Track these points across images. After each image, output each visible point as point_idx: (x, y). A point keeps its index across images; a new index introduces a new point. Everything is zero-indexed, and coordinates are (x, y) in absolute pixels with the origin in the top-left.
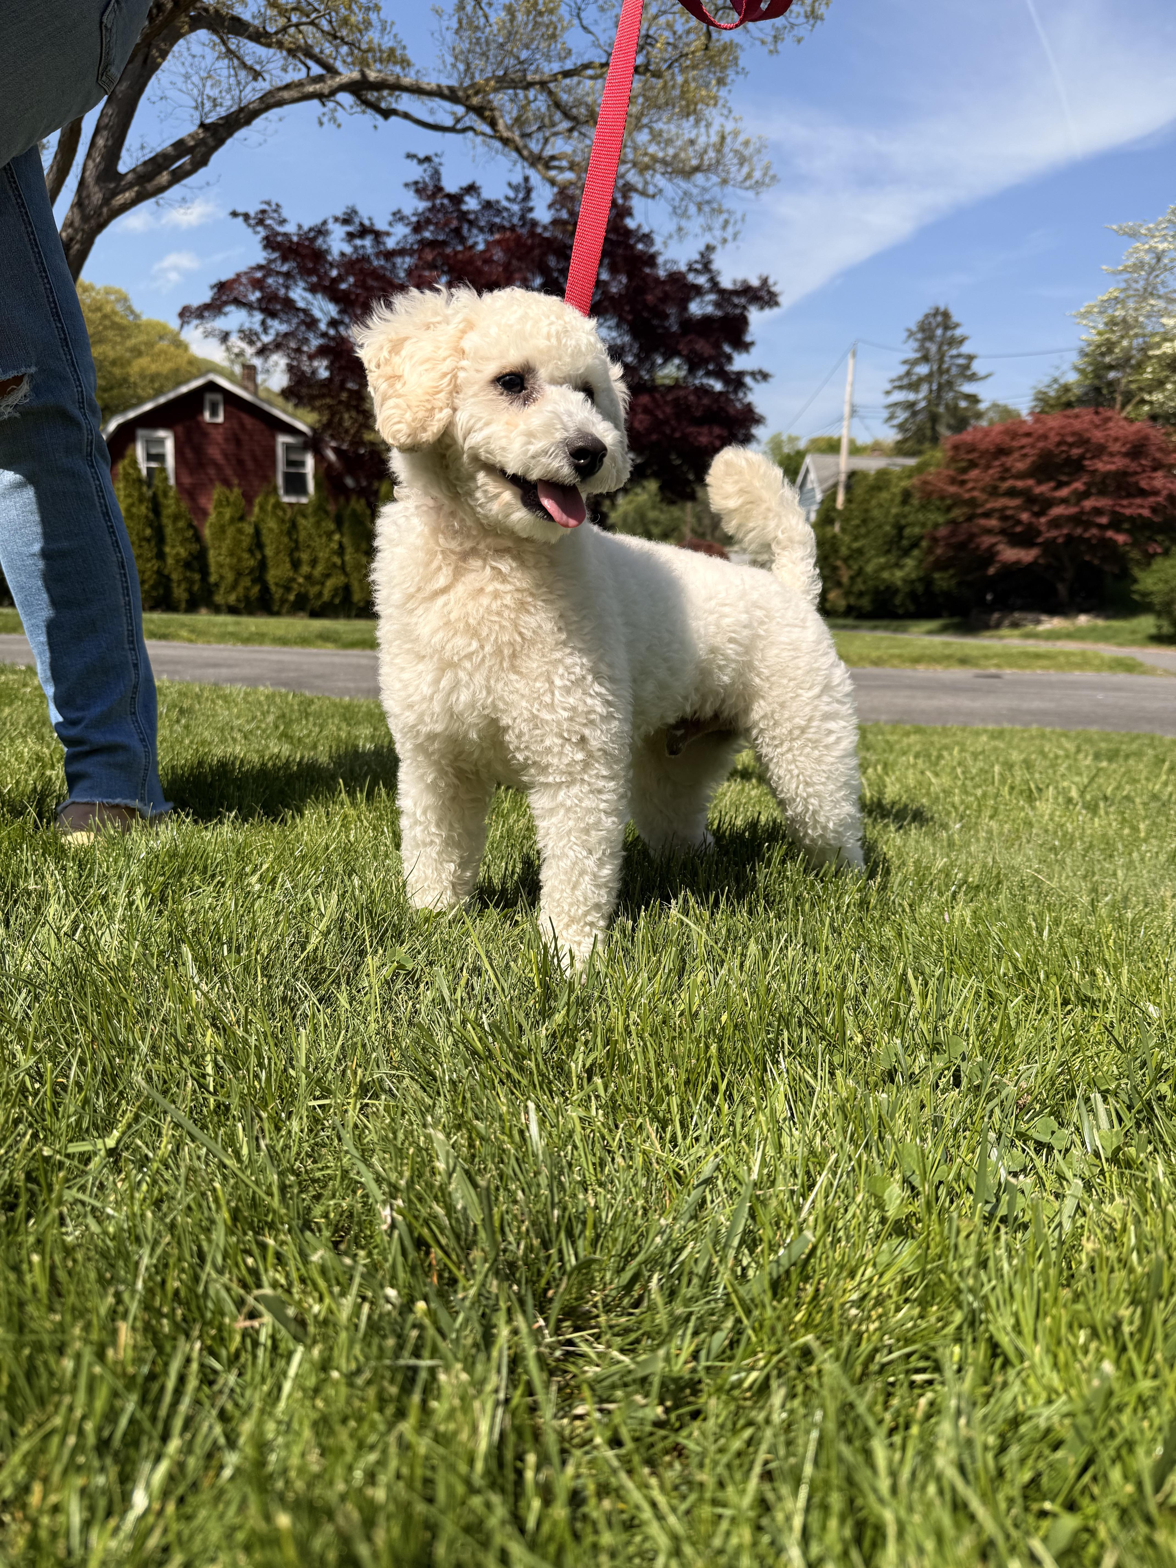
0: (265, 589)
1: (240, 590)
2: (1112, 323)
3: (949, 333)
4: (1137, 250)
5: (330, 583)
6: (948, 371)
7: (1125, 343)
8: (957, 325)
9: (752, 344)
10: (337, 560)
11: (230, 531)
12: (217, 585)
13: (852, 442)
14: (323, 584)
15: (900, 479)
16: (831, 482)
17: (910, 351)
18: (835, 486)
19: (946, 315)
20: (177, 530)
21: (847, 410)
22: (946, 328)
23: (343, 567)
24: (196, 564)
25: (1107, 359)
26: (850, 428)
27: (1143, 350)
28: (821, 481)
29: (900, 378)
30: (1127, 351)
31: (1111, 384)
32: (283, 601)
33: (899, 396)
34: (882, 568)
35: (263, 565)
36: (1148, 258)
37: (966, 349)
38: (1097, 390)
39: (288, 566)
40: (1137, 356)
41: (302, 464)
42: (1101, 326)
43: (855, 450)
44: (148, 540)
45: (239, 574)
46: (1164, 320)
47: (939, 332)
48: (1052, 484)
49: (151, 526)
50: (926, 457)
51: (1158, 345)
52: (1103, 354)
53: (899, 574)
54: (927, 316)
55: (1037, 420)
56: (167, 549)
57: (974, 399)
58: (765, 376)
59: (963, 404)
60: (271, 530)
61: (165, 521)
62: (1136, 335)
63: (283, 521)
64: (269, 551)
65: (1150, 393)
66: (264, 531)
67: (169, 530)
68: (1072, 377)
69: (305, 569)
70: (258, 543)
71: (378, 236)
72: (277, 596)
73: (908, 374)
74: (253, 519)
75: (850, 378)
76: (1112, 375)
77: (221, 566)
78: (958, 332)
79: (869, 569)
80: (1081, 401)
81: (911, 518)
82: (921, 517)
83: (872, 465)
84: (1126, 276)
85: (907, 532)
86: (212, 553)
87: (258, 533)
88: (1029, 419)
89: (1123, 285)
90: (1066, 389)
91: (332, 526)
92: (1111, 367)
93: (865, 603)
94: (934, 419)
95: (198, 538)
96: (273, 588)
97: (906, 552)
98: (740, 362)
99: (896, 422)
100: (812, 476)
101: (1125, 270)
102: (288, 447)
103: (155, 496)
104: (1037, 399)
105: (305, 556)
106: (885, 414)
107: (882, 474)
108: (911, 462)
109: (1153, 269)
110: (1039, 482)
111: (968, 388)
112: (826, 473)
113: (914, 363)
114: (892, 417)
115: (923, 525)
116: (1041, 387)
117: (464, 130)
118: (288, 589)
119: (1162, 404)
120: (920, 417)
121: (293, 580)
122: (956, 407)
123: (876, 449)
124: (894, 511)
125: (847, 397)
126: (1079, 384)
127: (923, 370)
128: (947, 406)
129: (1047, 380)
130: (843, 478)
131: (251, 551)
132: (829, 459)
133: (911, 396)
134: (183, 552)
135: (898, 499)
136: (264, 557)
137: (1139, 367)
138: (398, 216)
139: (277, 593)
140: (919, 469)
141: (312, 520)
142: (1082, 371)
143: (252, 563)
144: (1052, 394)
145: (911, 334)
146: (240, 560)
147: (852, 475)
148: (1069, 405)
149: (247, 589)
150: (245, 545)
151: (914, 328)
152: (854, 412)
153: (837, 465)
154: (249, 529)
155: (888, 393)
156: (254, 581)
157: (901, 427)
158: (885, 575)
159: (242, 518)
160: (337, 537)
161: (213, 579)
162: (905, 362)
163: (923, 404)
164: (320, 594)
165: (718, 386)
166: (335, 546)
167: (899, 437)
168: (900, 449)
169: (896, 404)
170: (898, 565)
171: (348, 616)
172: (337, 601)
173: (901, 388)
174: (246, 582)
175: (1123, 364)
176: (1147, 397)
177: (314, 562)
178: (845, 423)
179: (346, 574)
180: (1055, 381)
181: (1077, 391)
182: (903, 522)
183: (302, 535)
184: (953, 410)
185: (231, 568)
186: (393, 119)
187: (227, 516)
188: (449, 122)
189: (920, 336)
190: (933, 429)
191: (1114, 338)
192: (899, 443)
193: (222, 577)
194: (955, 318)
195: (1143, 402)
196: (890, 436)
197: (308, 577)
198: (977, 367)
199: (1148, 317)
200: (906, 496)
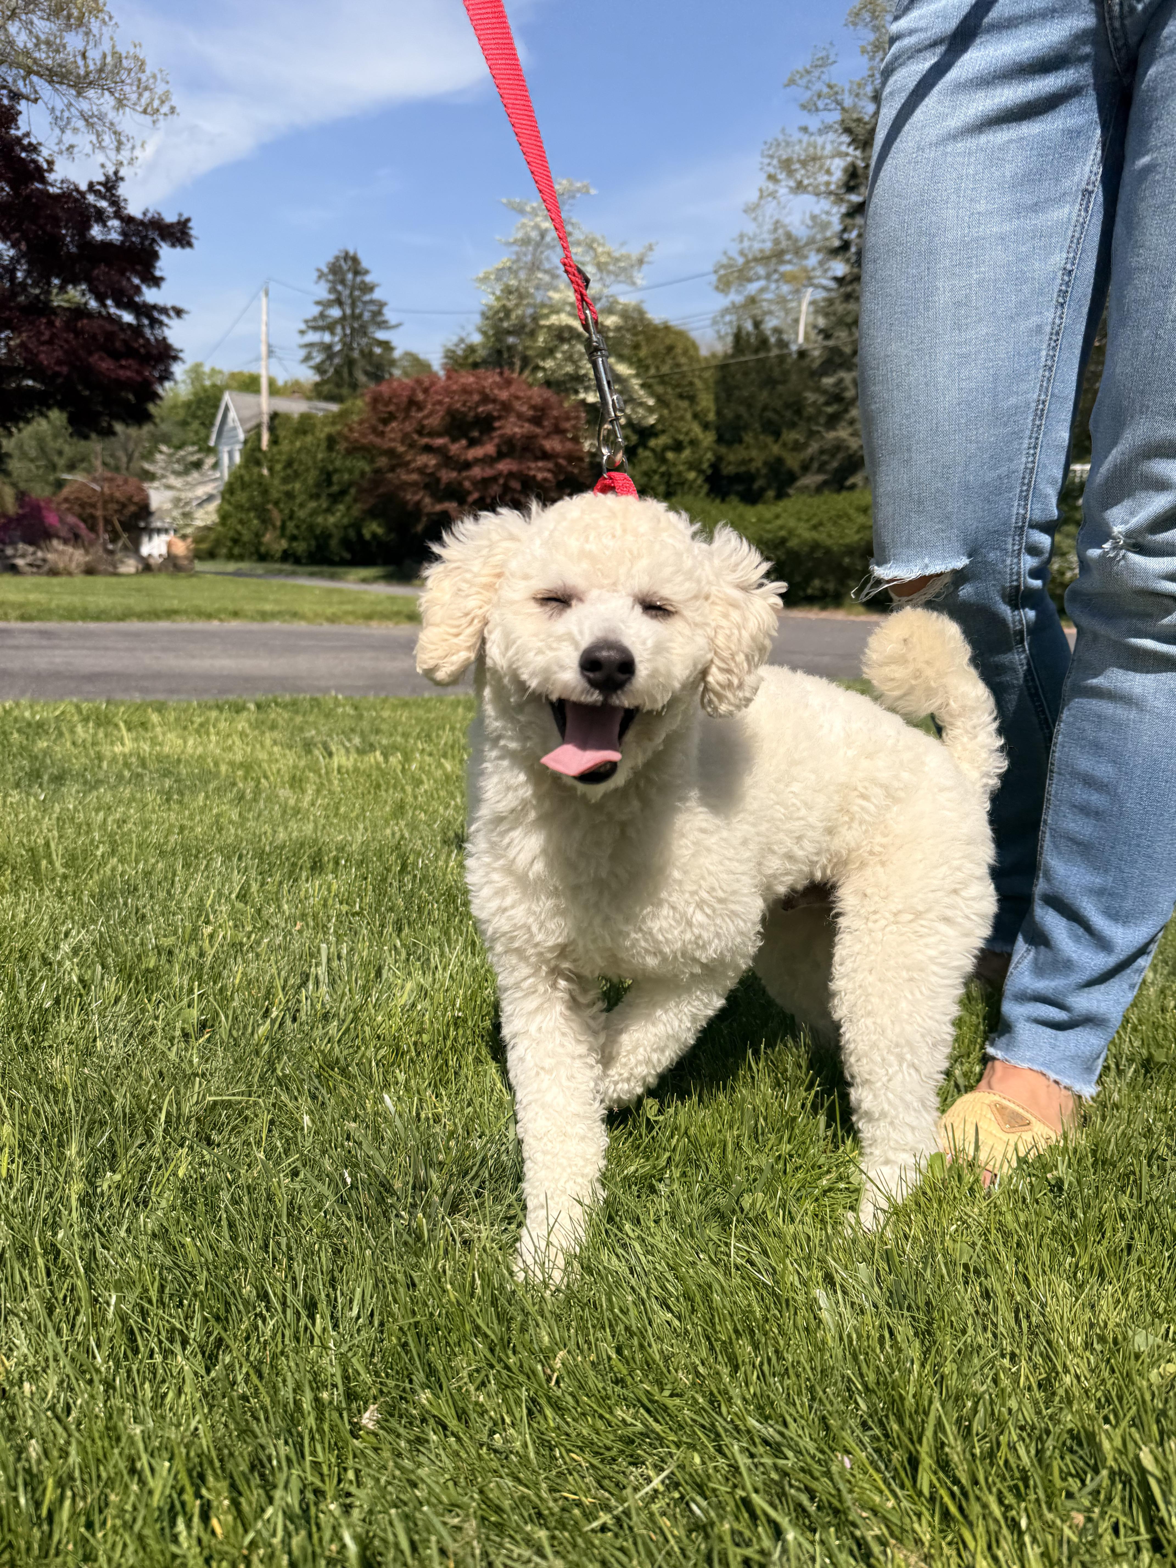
2: (508, 291)
3: (359, 279)
4: (524, 225)
6: (360, 316)
7: (519, 312)
8: (367, 272)
9: (162, 279)
13: (272, 383)
15: (324, 424)
16: (253, 423)
17: (322, 291)
18: (259, 426)
19: (355, 260)
21: (264, 349)
22: (356, 273)
25: (505, 324)
26: (268, 369)
27: (535, 318)
28: (242, 421)
29: (315, 319)
30: (521, 318)
31: (510, 348)
33: (313, 337)
34: (314, 513)
36: (534, 234)
37: (377, 295)
38: (499, 352)
40: (530, 326)
42: (498, 293)
43: (274, 390)
46: (551, 294)
47: (350, 276)
48: (464, 442)
50: (348, 404)
51: (547, 316)
52: (501, 320)
53: (331, 520)
54: (337, 258)
55: (449, 377)
57: (386, 346)
58: (179, 312)
59: (378, 350)
62: (528, 305)
65: (544, 359)
68: (476, 339)
73: (322, 315)
75: (264, 317)
76: (511, 340)
78: (368, 279)
79: (302, 514)
80: (484, 363)
81: (338, 463)
82: (348, 463)
83: (296, 407)
84: (516, 248)
85: (335, 478)
88: (442, 373)
89: (514, 257)
90: (471, 349)
92: (509, 333)
93: (300, 547)
94: (350, 363)
97: (335, 498)
98: (150, 295)
99: (312, 363)
100: (232, 414)
101: (515, 242)
104: (446, 357)
106: (302, 353)
107: (305, 418)
108: (334, 407)
109: (538, 245)
110: (454, 440)
111: (381, 335)
112: (247, 413)
113: (328, 304)
114: (308, 358)
115: (351, 471)
116: (450, 345)
119: (554, 371)
120: (337, 361)
122: (371, 353)
123: (294, 390)
124: (320, 456)
125: (263, 337)
126: (484, 346)
127: (335, 313)
128: (362, 352)
129: (455, 339)
130: (265, 419)
132: (248, 399)
133: (327, 338)
135: (324, 445)
137: (533, 334)
140: (343, 415)
142: (484, 333)
144: (460, 353)
145: (321, 275)
147: (274, 416)
148: (475, 365)
151: (325, 270)
152: (270, 353)
153: (259, 405)
155: (302, 332)
157: (319, 369)
158: (320, 520)
162: (318, 303)
163: (337, 348)
165: (128, 318)
167: (317, 378)
168: (319, 392)
169: (311, 345)
170: (329, 510)
173: (316, 329)
175: (519, 330)
176: (541, 364)
178: (263, 363)
180: (462, 340)
181: (482, 353)
182: (330, 468)
184: (368, 355)
189: (331, 277)
190: (351, 374)
191: (510, 305)
192: (317, 385)
194: (365, 264)
195: (537, 368)
196: (308, 376)
198: (389, 315)
199: (537, 288)
200: (331, 442)
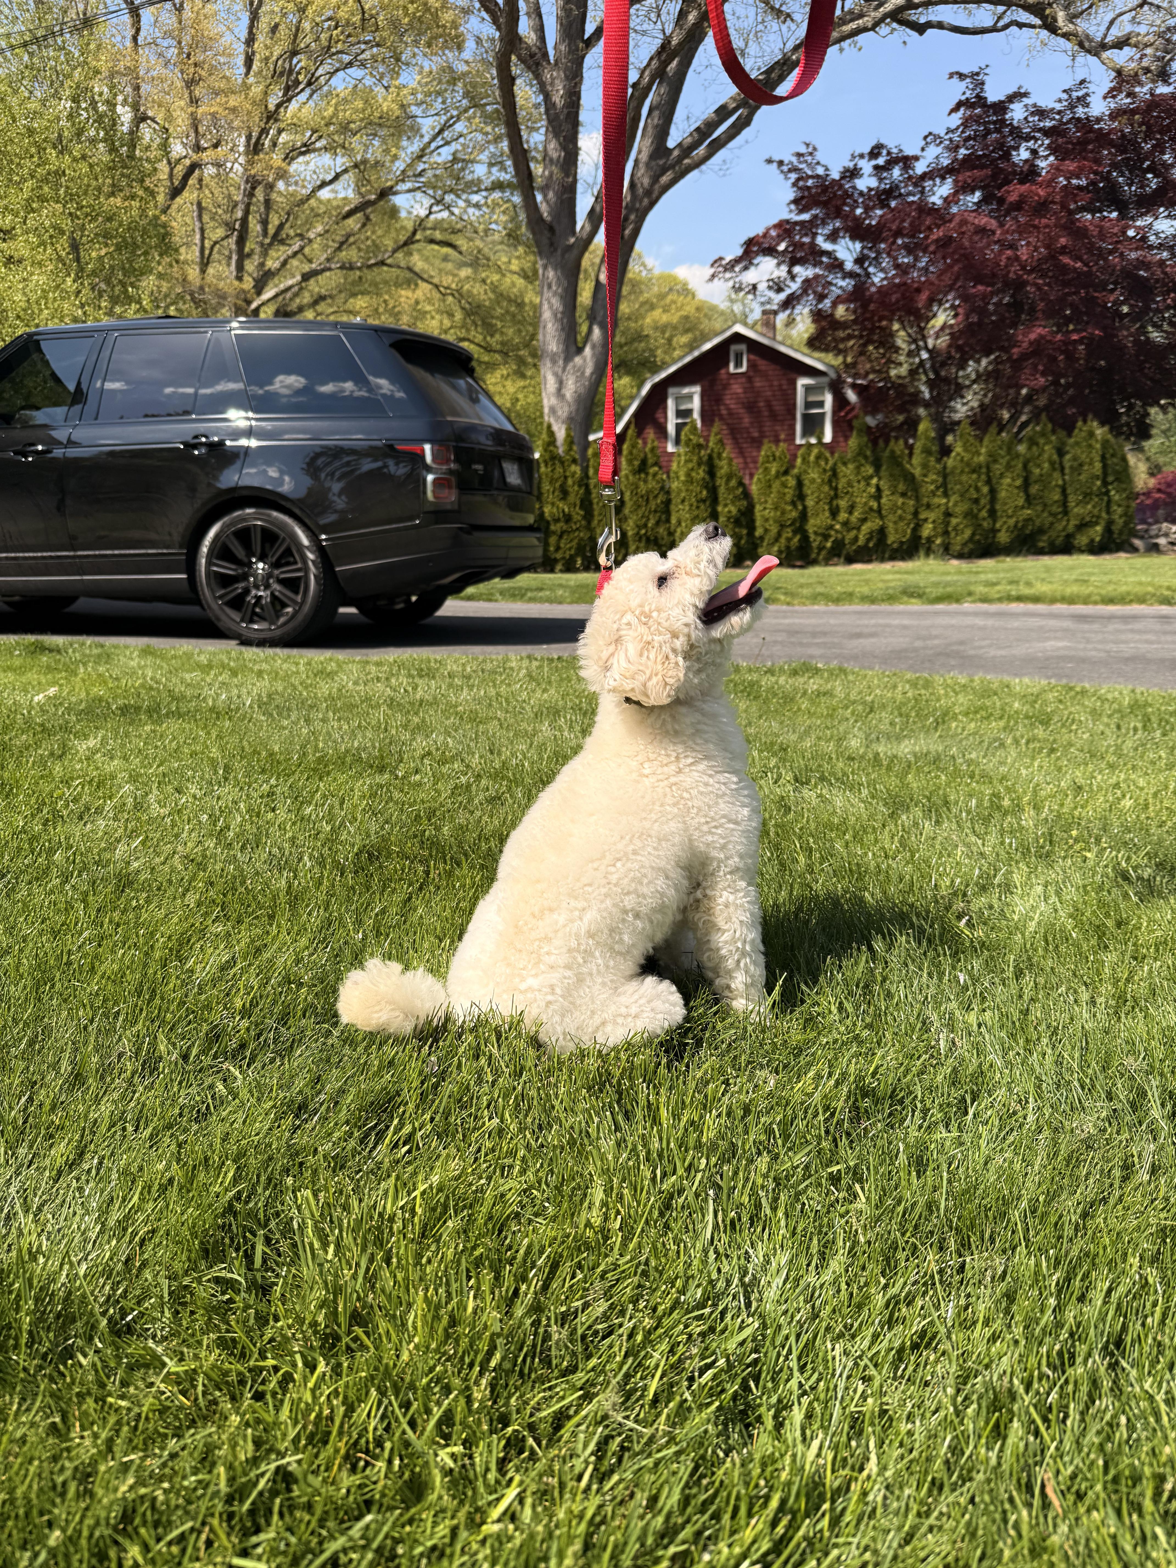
0: (805, 538)
1: (783, 540)
5: (865, 528)
10: (875, 505)
11: (776, 485)
12: (762, 538)
14: (859, 529)
20: (729, 490)
23: (879, 511)
24: (743, 521)
32: (821, 548)
35: (804, 516)
39: (827, 514)
41: (821, 404)
44: (704, 501)
45: (782, 526)
49: (706, 487)
56: (720, 509)
60: (813, 481)
61: (718, 482)
63: (825, 471)
64: (810, 502)
66: (806, 482)
67: (722, 490)
69: (843, 516)
70: (801, 496)
71: (907, 161)
72: (815, 545)
74: (796, 471)
77: (767, 520)
86: (758, 508)
87: (800, 484)
91: (870, 470)
95: (746, 495)
96: (812, 537)
102: (808, 389)
103: (710, 457)
105: (843, 503)
117: (1006, 27)
118: (826, 537)
121: (831, 527)
131: (793, 503)
134: (734, 510)
136: (805, 507)
138: (930, 138)
139: (815, 541)
141: (851, 466)
143: (794, 514)
146: (783, 513)
149: (789, 540)
150: (788, 498)
154: (792, 482)
156: (795, 532)
159: (786, 473)
160: (874, 481)
161: (759, 532)
164: (856, 539)
166: (873, 490)
171: (882, 560)
172: (871, 545)
174: (788, 533)
177: (851, 509)
179: (882, 517)
183: (842, 483)
185: (775, 521)
186: (930, 32)
187: (773, 471)
188: (989, 23)
193: (766, 531)
197: (845, 524)
